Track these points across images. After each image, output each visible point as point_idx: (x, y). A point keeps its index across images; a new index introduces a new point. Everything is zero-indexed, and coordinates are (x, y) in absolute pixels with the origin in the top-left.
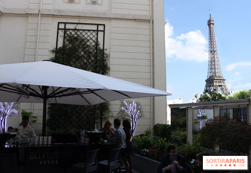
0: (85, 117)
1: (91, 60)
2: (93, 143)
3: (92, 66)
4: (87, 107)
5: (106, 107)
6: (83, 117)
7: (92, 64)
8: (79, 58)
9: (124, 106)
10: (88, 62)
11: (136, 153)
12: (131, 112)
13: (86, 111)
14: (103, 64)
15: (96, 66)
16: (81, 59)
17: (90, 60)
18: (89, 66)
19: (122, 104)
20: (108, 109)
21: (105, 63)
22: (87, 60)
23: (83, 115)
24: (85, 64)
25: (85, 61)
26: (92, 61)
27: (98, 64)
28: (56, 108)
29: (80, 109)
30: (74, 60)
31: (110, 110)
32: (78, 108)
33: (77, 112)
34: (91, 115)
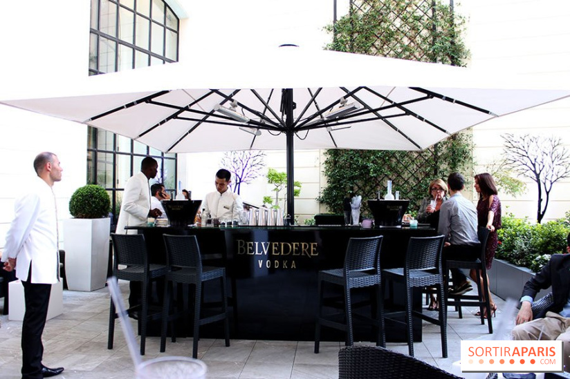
0: (411, 181)
1: (421, 36)
2: (381, 227)
3: (425, 52)
4: (416, 155)
5: (464, 152)
6: (407, 182)
7: (424, 47)
8: (389, 36)
9: (515, 150)
10: (412, 44)
11: (522, 265)
12: (534, 165)
13: (415, 167)
14: (452, 43)
15: (434, 51)
16: (396, 39)
17: (418, 39)
18: (417, 54)
19: (509, 145)
20: (471, 158)
21: (456, 41)
22: (412, 39)
23: (406, 176)
24: (406, 49)
25: (406, 41)
26: (425, 39)
27: (438, 45)
28: (341, 161)
29: (399, 161)
30: (378, 43)
31: (474, 160)
32: (394, 160)
33: (391, 169)
34: (427, 175)
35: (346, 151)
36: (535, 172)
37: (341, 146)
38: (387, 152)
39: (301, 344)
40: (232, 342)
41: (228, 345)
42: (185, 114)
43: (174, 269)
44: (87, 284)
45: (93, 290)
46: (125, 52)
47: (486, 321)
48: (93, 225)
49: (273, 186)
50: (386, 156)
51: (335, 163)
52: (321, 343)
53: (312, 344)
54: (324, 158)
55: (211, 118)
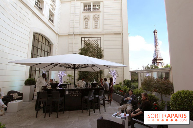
3: (96, 55)
6: (93, 77)
8: (90, 52)
9: (110, 72)
13: (94, 74)
20: (103, 73)
21: (101, 54)
22: (94, 53)
23: (93, 76)
24: (93, 54)
25: (93, 53)
26: (96, 53)
27: (98, 54)
30: (88, 53)
33: (90, 74)
34: (96, 76)
35: (82, 71)
36: (113, 75)
39: (78, 111)
40: (65, 112)
41: (64, 113)
42: (53, 64)
43: (53, 98)
45: (29, 101)
46: (43, 52)
47: (110, 103)
48: (31, 87)
49: (69, 77)
50: (90, 72)
51: (80, 73)
52: (83, 110)
53: (81, 111)
54: (78, 72)
55: (57, 65)
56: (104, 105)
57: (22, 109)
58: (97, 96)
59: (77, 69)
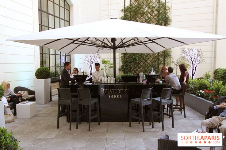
0: (150, 63)
1: (154, 14)
2: (149, 83)
3: (156, 19)
4: (152, 55)
5: (168, 54)
6: (148, 63)
7: (155, 17)
8: (144, 13)
9: (185, 53)
10: (151, 17)
12: (191, 58)
13: (151, 58)
14: (165, 16)
15: (159, 19)
16: (146, 15)
17: (153, 15)
18: (153, 20)
19: (183, 51)
20: (170, 56)
21: (167, 15)
22: (151, 15)
23: (148, 61)
24: (149, 18)
25: (149, 15)
26: (156, 15)
27: (160, 17)
28: (127, 57)
29: (146, 57)
30: (139, 16)
31: (171, 56)
32: (144, 56)
33: (144, 59)
34: (155, 61)
35: (129, 53)
36: (192, 60)
37: (128, 52)
38: (142, 54)
39: (124, 123)
40: (101, 123)
41: (99, 125)
42: (76, 42)
43: (81, 100)
44: (43, 102)
45: (45, 104)
48: (45, 81)
49: (104, 65)
51: (125, 57)
53: (128, 123)
54: (121, 56)
55: (84, 43)
56: (171, 116)
57: (36, 115)
58: (158, 99)
59: (118, 49)
